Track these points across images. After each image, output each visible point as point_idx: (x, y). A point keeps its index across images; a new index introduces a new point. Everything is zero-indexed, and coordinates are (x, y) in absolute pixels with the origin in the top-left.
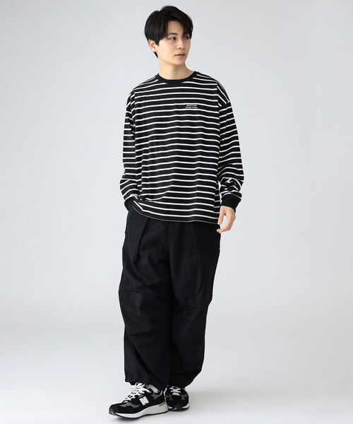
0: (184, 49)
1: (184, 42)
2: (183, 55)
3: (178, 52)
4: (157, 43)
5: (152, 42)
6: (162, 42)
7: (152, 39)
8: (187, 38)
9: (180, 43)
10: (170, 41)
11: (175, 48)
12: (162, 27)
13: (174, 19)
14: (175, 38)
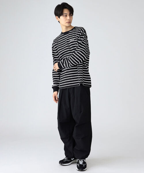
0: (70, 20)
1: (70, 17)
2: (70, 22)
3: (68, 21)
4: (59, 18)
5: (57, 17)
6: (61, 17)
7: (57, 16)
8: (71, 16)
9: (68, 18)
10: (64, 17)
11: (66, 19)
12: (61, 11)
13: (66, 8)
14: (66, 16)
